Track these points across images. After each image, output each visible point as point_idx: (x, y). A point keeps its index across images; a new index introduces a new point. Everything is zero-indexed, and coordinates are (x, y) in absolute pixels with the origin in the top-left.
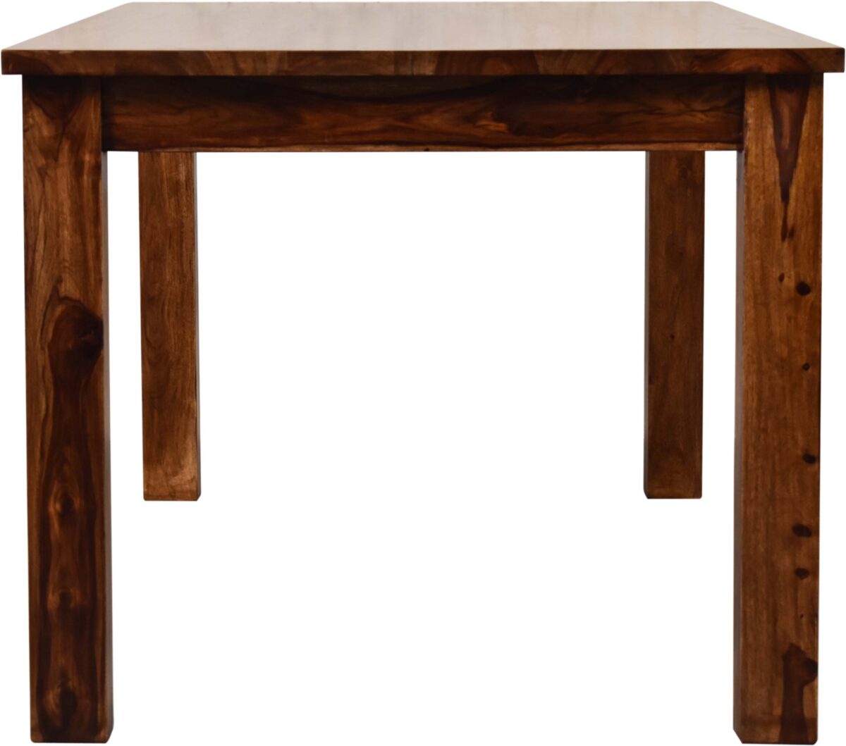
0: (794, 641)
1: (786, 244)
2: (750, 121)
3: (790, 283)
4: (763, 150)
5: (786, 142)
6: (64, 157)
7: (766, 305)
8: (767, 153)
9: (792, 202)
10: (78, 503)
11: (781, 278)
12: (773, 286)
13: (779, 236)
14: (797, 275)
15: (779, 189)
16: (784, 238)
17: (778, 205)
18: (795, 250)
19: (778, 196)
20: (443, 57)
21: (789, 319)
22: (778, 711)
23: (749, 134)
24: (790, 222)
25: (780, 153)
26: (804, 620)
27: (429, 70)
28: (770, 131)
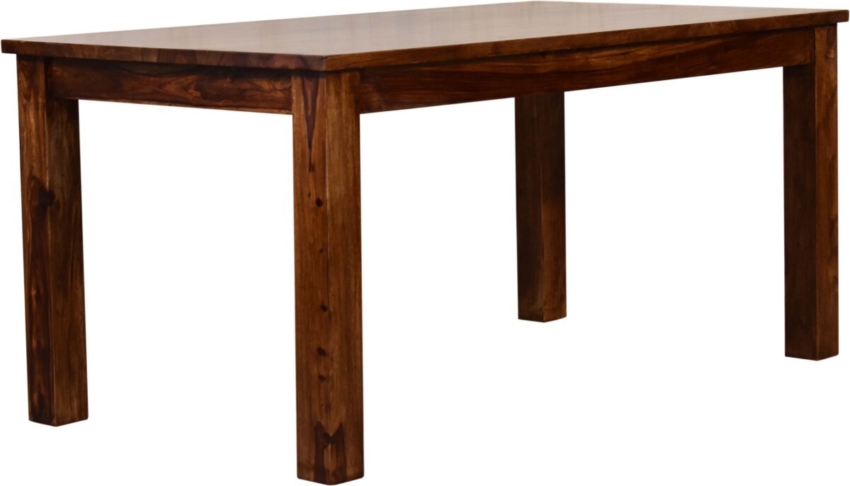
0: (319, 420)
1: (311, 174)
2: (294, 98)
3: (313, 198)
4: (300, 116)
5: (310, 112)
6: (32, 100)
7: (303, 211)
8: (302, 117)
9: (313, 148)
10: (42, 291)
11: (309, 195)
12: (306, 198)
13: (308, 169)
14: (316, 194)
15: (307, 140)
16: (310, 170)
17: (307, 150)
18: (315, 178)
19: (307, 144)
20: (160, 52)
21: (313, 220)
22: (313, 462)
23: (294, 106)
24: (312, 162)
25: (307, 119)
26: (323, 407)
27: (154, 59)
28: (302, 105)
